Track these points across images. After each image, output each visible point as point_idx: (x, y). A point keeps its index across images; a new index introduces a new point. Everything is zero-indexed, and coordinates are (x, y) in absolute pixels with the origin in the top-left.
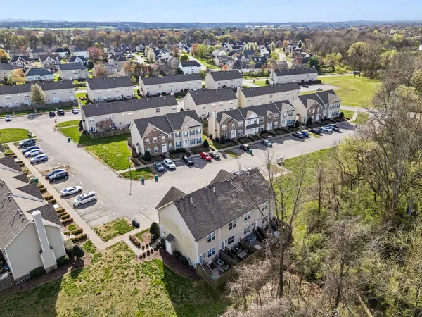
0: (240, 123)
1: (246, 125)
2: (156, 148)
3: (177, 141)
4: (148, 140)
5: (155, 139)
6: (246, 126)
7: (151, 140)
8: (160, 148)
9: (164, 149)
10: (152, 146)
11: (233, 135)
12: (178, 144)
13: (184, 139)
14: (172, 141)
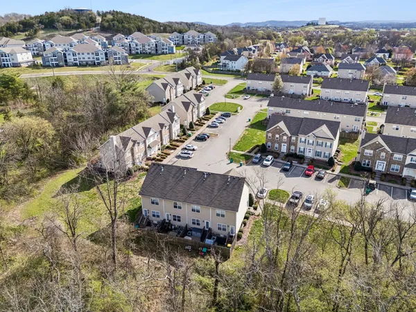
0: (398, 156)
1: (408, 161)
2: (277, 145)
3: (301, 146)
4: (270, 135)
5: (277, 136)
6: (406, 163)
7: (273, 136)
8: (280, 146)
9: (284, 149)
10: (273, 141)
11: (380, 166)
12: (302, 150)
13: (308, 147)
14: (295, 145)
